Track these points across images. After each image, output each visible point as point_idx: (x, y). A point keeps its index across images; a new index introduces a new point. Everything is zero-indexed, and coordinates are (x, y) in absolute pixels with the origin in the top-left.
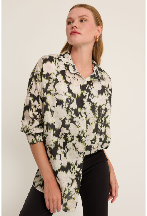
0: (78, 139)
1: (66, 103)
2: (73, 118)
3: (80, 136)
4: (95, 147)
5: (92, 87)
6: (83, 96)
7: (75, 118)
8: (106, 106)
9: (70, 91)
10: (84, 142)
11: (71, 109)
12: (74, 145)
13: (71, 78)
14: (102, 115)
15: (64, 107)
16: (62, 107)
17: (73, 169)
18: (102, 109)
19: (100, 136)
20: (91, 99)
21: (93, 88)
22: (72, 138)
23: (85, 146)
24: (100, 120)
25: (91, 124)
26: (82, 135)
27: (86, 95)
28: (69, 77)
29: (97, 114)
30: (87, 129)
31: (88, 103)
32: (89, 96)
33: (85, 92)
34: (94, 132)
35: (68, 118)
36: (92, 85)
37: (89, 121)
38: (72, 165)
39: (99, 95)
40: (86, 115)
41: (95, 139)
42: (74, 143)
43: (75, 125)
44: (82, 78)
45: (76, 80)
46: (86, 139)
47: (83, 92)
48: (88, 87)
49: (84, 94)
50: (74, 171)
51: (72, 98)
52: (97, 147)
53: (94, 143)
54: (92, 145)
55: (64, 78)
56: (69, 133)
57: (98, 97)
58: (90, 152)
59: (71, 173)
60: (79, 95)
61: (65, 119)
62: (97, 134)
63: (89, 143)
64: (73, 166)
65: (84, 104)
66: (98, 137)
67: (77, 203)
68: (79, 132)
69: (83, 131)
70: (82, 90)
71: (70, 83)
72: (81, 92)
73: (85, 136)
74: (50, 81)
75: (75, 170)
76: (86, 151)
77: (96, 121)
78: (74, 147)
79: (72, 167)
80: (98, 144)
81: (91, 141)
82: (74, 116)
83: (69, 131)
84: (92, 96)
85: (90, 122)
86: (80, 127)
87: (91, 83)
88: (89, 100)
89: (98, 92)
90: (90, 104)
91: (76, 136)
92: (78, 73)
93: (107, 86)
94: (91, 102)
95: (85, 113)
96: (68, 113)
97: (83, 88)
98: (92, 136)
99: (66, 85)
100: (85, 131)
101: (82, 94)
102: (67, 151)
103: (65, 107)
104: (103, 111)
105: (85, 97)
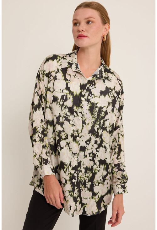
0: (72, 138)
1: (61, 100)
2: (68, 116)
3: (74, 135)
4: (90, 148)
5: (93, 87)
6: (81, 95)
7: (69, 116)
8: (107, 108)
9: (68, 88)
10: (78, 142)
11: (66, 106)
12: (68, 144)
13: (72, 76)
14: (101, 117)
15: (58, 103)
16: (57, 104)
17: (67, 169)
18: (102, 111)
19: (96, 138)
20: (90, 99)
21: (95, 87)
22: (66, 137)
23: (79, 146)
24: (98, 122)
25: (87, 124)
26: (77, 135)
27: (85, 95)
28: (70, 75)
29: (96, 115)
30: (83, 129)
31: (87, 103)
32: (89, 95)
33: (85, 91)
34: (89, 133)
35: (62, 115)
36: (95, 85)
37: (85, 121)
38: (65, 165)
39: (101, 95)
40: (83, 115)
41: (90, 140)
42: (68, 142)
43: (69, 123)
44: (83, 77)
45: (77, 78)
46: (80, 139)
47: (82, 91)
48: (89, 87)
49: (83, 93)
50: (67, 172)
51: (69, 96)
52: (92, 148)
53: (89, 144)
54: (86, 146)
55: (64, 75)
56: (63, 131)
57: (100, 97)
58: (84, 153)
59: (65, 173)
60: (78, 93)
61: (60, 116)
62: (93, 135)
63: (83, 144)
64: (67, 166)
65: (82, 103)
66: (94, 139)
67: (71, 207)
68: (74, 131)
69: (78, 131)
70: (81, 89)
71: (70, 80)
72: (80, 90)
73: (80, 135)
74: (51, 78)
75: (69, 171)
76: (80, 152)
77: (94, 122)
78: (68, 146)
79: (65, 167)
80: (93, 145)
81: (86, 142)
82: (68, 114)
83: (63, 128)
84: (93, 96)
85: (87, 122)
86: (74, 126)
87: (93, 83)
88: (88, 100)
89: (100, 92)
90: (88, 104)
91: (71, 134)
92: (80, 71)
93: (112, 88)
94: (90, 102)
95: (81, 113)
96: (62, 110)
97: (83, 87)
98: (88, 137)
99: (65, 83)
100: (80, 131)
101: (81, 92)
102: (61, 149)
103: (60, 104)
104: (103, 113)
105: (83, 96)
